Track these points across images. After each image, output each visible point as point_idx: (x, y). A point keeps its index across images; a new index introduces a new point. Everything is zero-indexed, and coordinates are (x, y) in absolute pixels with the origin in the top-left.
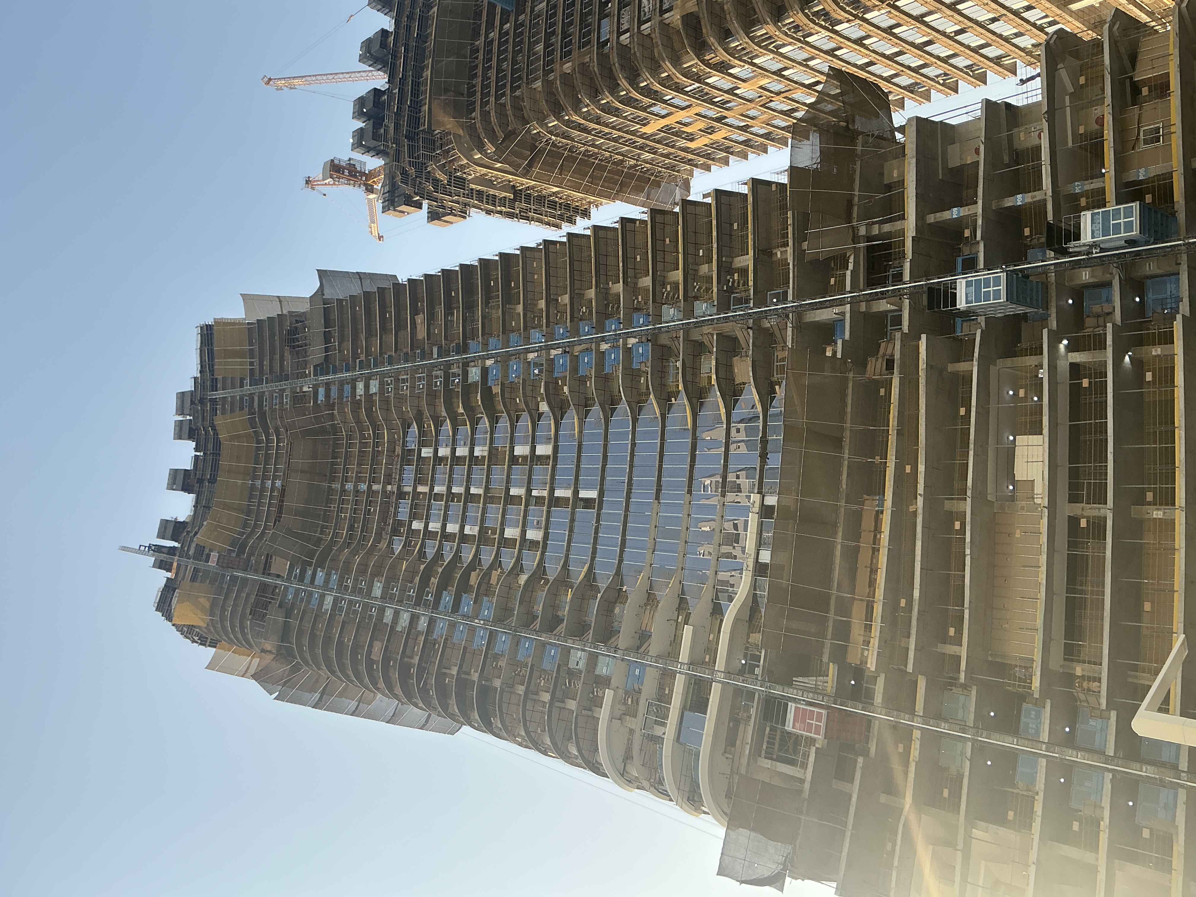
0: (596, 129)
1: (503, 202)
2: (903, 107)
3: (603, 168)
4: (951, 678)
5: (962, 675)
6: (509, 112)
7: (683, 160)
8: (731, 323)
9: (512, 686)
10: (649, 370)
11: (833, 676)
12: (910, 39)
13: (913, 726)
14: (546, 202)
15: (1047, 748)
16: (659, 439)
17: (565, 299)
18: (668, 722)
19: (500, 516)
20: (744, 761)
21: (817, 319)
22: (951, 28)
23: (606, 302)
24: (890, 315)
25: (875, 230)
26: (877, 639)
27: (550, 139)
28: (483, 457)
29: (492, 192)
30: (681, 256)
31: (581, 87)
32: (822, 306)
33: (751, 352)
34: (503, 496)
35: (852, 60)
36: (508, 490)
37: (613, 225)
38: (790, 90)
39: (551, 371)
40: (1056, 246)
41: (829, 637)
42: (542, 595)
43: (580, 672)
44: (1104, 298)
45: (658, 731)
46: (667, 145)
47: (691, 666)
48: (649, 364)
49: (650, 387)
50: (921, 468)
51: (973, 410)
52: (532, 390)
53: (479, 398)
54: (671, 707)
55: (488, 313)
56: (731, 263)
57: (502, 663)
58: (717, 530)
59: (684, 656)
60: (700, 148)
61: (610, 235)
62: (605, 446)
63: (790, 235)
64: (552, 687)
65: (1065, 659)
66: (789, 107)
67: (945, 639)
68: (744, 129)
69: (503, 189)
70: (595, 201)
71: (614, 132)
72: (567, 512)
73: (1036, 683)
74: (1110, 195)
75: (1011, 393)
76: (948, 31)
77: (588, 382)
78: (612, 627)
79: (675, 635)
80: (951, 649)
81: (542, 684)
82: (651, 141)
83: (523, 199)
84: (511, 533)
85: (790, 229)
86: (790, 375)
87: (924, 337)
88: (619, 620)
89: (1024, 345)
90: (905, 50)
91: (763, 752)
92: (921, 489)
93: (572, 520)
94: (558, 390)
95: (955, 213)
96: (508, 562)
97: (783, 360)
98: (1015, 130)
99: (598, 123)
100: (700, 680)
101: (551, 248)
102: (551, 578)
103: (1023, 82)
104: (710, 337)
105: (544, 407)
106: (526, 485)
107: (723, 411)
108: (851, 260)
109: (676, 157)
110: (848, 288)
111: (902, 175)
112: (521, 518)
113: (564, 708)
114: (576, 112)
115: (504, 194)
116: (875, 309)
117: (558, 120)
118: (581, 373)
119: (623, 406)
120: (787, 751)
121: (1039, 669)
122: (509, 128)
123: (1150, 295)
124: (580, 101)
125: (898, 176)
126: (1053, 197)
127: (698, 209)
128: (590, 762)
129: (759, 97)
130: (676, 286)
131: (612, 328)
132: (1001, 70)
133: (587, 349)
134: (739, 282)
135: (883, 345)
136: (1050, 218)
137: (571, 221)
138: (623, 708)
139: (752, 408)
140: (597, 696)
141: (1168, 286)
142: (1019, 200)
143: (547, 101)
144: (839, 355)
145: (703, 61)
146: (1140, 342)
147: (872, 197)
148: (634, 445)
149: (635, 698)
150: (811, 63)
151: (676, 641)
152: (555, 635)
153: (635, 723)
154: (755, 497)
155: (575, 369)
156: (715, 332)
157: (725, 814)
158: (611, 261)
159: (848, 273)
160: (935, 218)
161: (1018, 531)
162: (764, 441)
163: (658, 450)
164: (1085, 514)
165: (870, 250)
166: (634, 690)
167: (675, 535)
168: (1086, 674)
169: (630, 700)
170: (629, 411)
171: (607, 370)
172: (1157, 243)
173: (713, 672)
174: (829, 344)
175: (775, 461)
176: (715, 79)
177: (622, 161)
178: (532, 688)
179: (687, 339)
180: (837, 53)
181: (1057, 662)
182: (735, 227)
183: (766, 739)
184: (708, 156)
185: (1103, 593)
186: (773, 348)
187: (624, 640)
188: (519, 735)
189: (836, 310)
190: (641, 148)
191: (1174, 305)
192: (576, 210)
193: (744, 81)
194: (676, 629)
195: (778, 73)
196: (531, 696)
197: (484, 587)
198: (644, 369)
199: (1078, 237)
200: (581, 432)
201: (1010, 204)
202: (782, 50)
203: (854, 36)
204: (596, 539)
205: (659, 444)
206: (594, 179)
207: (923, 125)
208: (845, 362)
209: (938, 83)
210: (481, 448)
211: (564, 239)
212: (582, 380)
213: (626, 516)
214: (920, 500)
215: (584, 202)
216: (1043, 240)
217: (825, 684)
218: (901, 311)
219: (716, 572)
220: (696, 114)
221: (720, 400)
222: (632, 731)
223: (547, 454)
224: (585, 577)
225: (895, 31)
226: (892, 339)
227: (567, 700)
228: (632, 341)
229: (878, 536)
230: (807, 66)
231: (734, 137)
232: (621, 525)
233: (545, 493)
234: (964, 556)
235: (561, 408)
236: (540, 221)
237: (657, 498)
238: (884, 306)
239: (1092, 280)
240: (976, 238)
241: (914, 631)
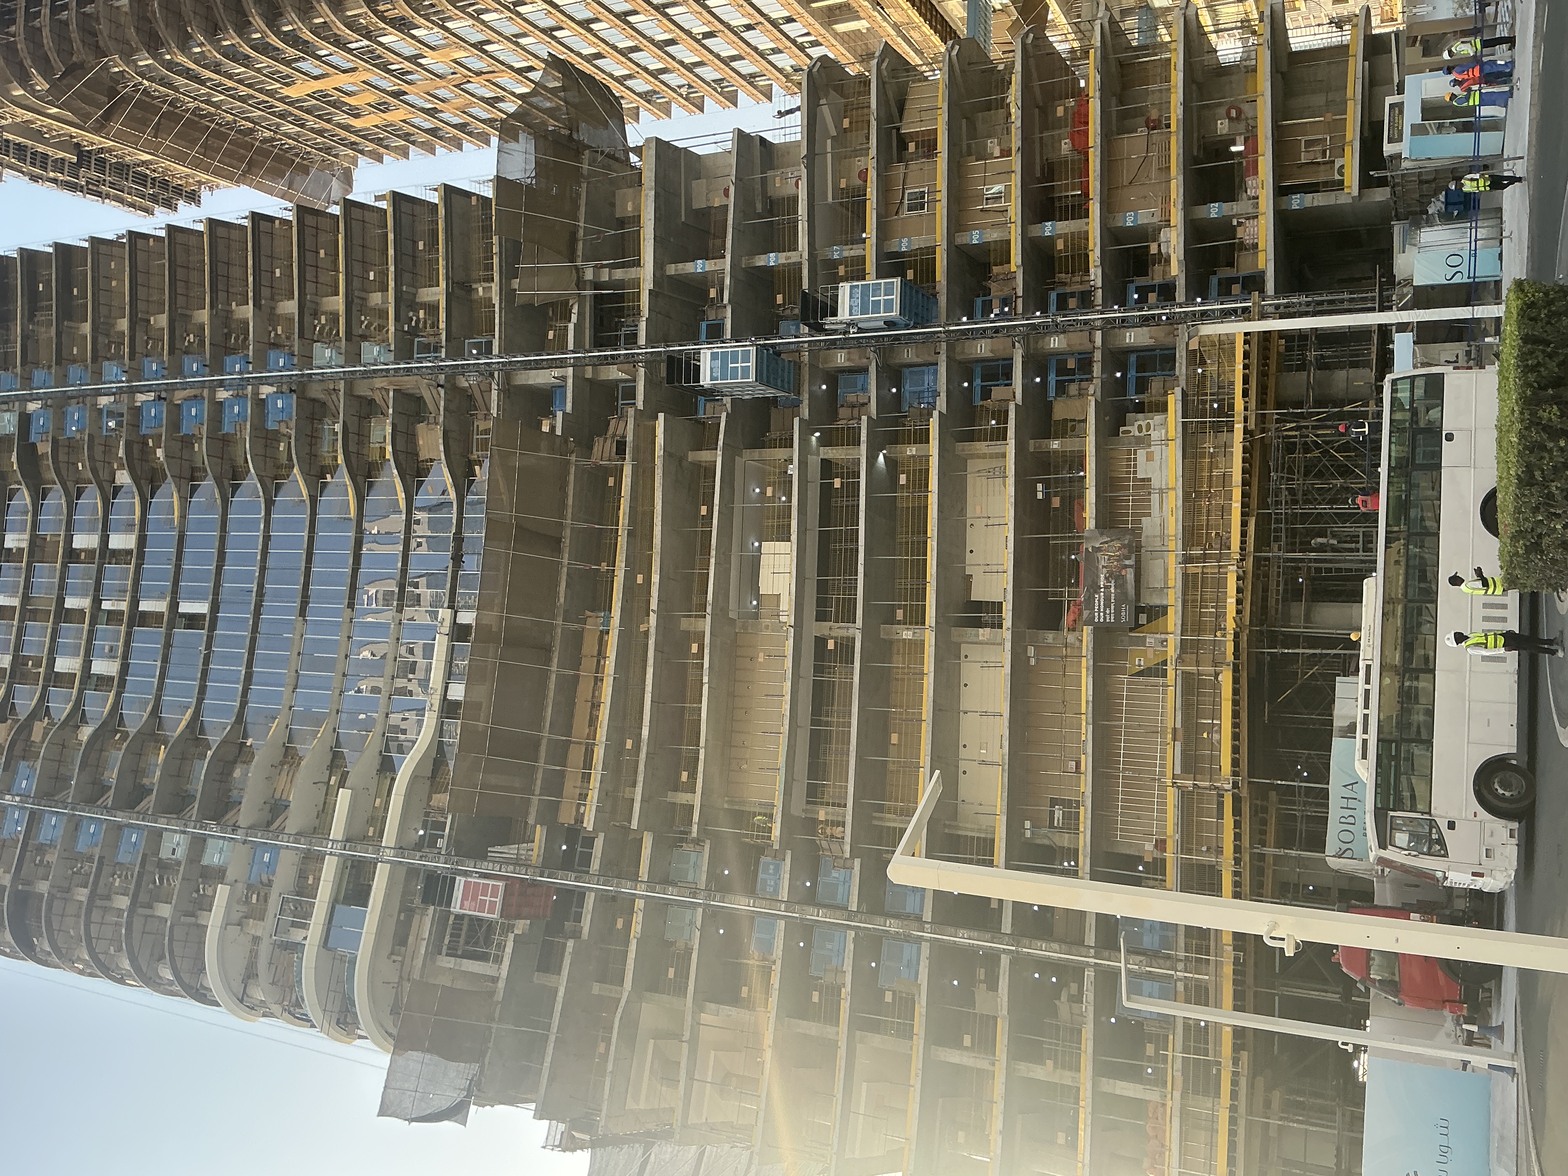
0: (213, 80)
1: (59, 165)
2: (637, 120)
3: (224, 137)
4: (681, 832)
5: (695, 828)
6: (75, 36)
7: (342, 142)
8: (415, 377)
9: (68, 890)
10: (293, 433)
11: (540, 841)
12: (648, 33)
13: (634, 894)
14: (131, 174)
15: (786, 907)
16: (307, 532)
17: (161, 321)
18: (312, 923)
19: (48, 640)
20: (419, 962)
21: (530, 382)
22: (699, 29)
23: (226, 331)
24: (621, 385)
25: (605, 276)
26: (597, 791)
27: (141, 84)
28: (21, 550)
29: (41, 148)
30: (342, 277)
31: (192, 18)
32: (538, 366)
33: (441, 419)
34: (53, 608)
35: (575, 47)
36: (61, 600)
37: (239, 222)
38: (494, 72)
39: (135, 425)
40: (812, 321)
41: (537, 792)
42: (116, 757)
43: (178, 863)
44: (859, 386)
45: (297, 935)
46: (319, 117)
47: (348, 844)
48: (293, 424)
49: (294, 456)
50: (656, 578)
51: (716, 509)
52: (104, 452)
53: (14, 459)
54: (317, 901)
55: (33, 331)
56: (415, 295)
57: (51, 857)
58: (390, 657)
59: (337, 830)
60: (368, 129)
61: (235, 235)
62: (222, 539)
63: (496, 267)
64: (132, 887)
65: (808, 802)
66: (492, 95)
67: (677, 787)
68: (432, 112)
69: (60, 146)
70: (208, 181)
71: (242, 87)
72: (160, 633)
73: (776, 832)
74: (871, 266)
75: (758, 490)
76: (695, 31)
77: (196, 445)
78: (229, 797)
79: (325, 803)
80: (683, 798)
81: (117, 884)
82: (296, 108)
83: (93, 166)
84: (65, 664)
85: (496, 260)
86: (495, 453)
87: (661, 416)
88: (240, 786)
89: (774, 434)
90: (642, 47)
91: (445, 948)
92: (654, 605)
93: (168, 645)
94: (146, 453)
95: (699, 266)
96: (61, 707)
97: (486, 432)
98: (770, 173)
99: (217, 72)
100: (359, 861)
101: (140, 243)
102: (132, 731)
103: (781, 114)
104: (384, 393)
105: (123, 478)
106: (91, 593)
107: (401, 496)
108: (575, 310)
109: (333, 136)
110: (571, 346)
111: (638, 208)
112: (83, 643)
113: (152, 916)
114: (183, 51)
115: (61, 155)
116: (603, 377)
117: (154, 59)
118: (184, 431)
119: (252, 482)
120: (476, 944)
121: (780, 815)
122: (74, 59)
123: (907, 387)
124: (189, 37)
125: (633, 211)
126: (809, 260)
127: (368, 215)
128: (192, 988)
129: (453, 73)
130: (334, 317)
131: (235, 369)
132: (755, 92)
133: (195, 396)
134: (425, 323)
135: (613, 423)
136: (805, 286)
137: (170, 205)
138: (244, 909)
139: (443, 494)
140: (204, 895)
141: (926, 377)
142: (772, 259)
143: (137, 29)
144: (559, 432)
145: (375, 12)
146: (895, 439)
147: (599, 232)
148: (267, 538)
149: (262, 894)
150: (523, 41)
151: (325, 811)
152: (138, 812)
153: (261, 929)
154: (444, 614)
155: (175, 424)
156: (391, 388)
157: (390, 1035)
158: (236, 272)
159: (571, 326)
160: (676, 270)
161: (761, 655)
162: (459, 539)
163: (305, 546)
164: (833, 634)
165: (598, 300)
166: (261, 883)
167: (328, 665)
168: (830, 818)
169: (255, 897)
170: (260, 490)
171: (227, 428)
172: (916, 328)
173: (378, 848)
174: (546, 416)
175: (472, 565)
176: (391, 38)
177: (251, 131)
178: (100, 891)
179: (350, 393)
180: (557, 34)
181: (798, 808)
182: (421, 247)
183: (449, 931)
184: (379, 141)
185: (849, 725)
186: (472, 415)
187: (246, 814)
188: (80, 960)
189: (556, 372)
190: (282, 116)
191: (931, 400)
192: (178, 191)
193: (432, 48)
194: (326, 794)
195: (479, 46)
196: (99, 903)
197: (19, 746)
198: (284, 430)
199: (834, 313)
200: (183, 516)
201: (762, 263)
202: (485, 17)
203: (579, 16)
204: (205, 673)
205: (306, 538)
206: (207, 150)
207: (663, 148)
208: (566, 441)
209: (681, 95)
210: (16, 536)
211: (163, 234)
212: (188, 441)
213: (253, 640)
214: (653, 618)
215: (191, 180)
216: (797, 311)
217: (530, 853)
218: (635, 381)
219: (387, 714)
220: (364, 82)
221: (398, 481)
222: (256, 940)
223: (128, 547)
224: (187, 727)
225: (629, 18)
226: (623, 417)
227: (155, 904)
228: (266, 390)
229: (602, 662)
230: (517, 44)
231: (417, 121)
232: (244, 651)
233: (124, 606)
234: (702, 684)
235: (152, 481)
236: (121, 201)
237: (303, 613)
238: (614, 373)
239: (847, 364)
240: (722, 300)
241: (640, 778)
